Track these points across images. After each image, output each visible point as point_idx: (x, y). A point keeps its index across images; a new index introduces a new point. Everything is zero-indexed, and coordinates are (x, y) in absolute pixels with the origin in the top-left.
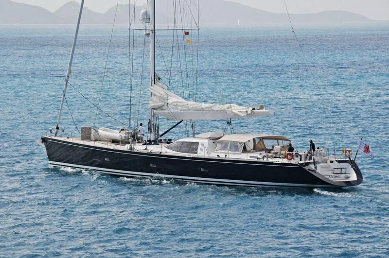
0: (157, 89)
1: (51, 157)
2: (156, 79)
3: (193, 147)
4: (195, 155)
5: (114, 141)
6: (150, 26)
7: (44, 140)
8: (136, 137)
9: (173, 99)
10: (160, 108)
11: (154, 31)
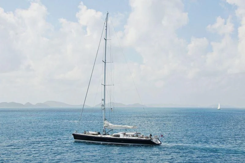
0: (106, 122)
1: (75, 138)
2: (105, 119)
3: (118, 136)
4: (119, 138)
5: (93, 134)
6: (103, 107)
7: (73, 134)
8: (99, 133)
9: (110, 124)
10: (107, 126)
11: (105, 108)
